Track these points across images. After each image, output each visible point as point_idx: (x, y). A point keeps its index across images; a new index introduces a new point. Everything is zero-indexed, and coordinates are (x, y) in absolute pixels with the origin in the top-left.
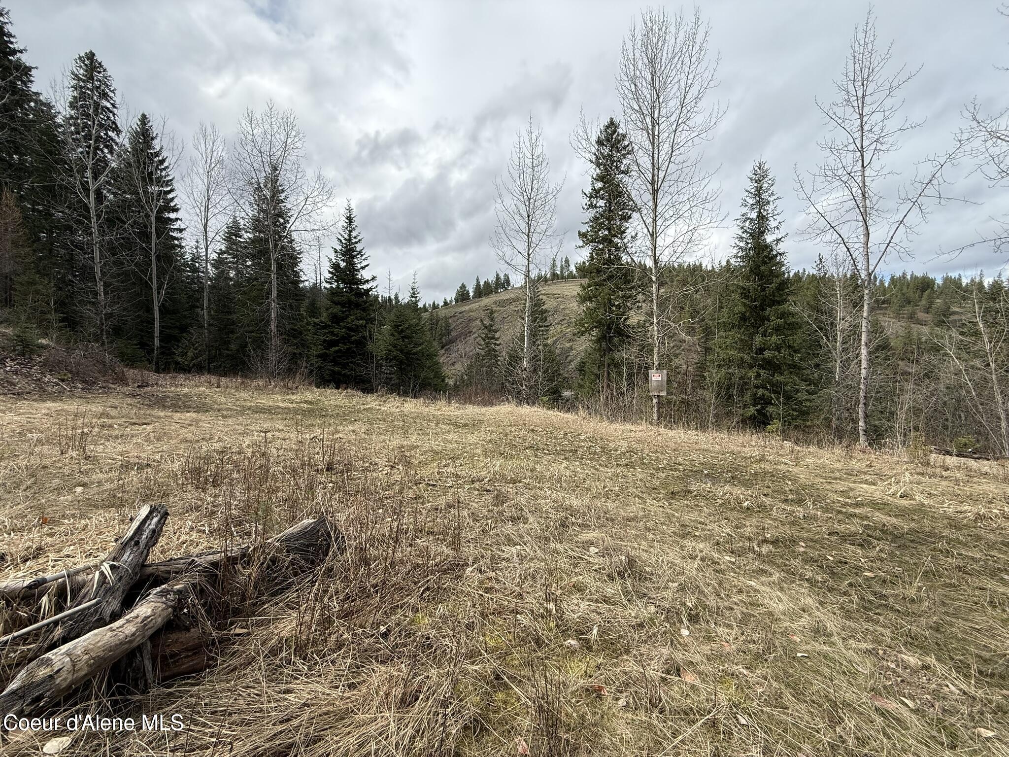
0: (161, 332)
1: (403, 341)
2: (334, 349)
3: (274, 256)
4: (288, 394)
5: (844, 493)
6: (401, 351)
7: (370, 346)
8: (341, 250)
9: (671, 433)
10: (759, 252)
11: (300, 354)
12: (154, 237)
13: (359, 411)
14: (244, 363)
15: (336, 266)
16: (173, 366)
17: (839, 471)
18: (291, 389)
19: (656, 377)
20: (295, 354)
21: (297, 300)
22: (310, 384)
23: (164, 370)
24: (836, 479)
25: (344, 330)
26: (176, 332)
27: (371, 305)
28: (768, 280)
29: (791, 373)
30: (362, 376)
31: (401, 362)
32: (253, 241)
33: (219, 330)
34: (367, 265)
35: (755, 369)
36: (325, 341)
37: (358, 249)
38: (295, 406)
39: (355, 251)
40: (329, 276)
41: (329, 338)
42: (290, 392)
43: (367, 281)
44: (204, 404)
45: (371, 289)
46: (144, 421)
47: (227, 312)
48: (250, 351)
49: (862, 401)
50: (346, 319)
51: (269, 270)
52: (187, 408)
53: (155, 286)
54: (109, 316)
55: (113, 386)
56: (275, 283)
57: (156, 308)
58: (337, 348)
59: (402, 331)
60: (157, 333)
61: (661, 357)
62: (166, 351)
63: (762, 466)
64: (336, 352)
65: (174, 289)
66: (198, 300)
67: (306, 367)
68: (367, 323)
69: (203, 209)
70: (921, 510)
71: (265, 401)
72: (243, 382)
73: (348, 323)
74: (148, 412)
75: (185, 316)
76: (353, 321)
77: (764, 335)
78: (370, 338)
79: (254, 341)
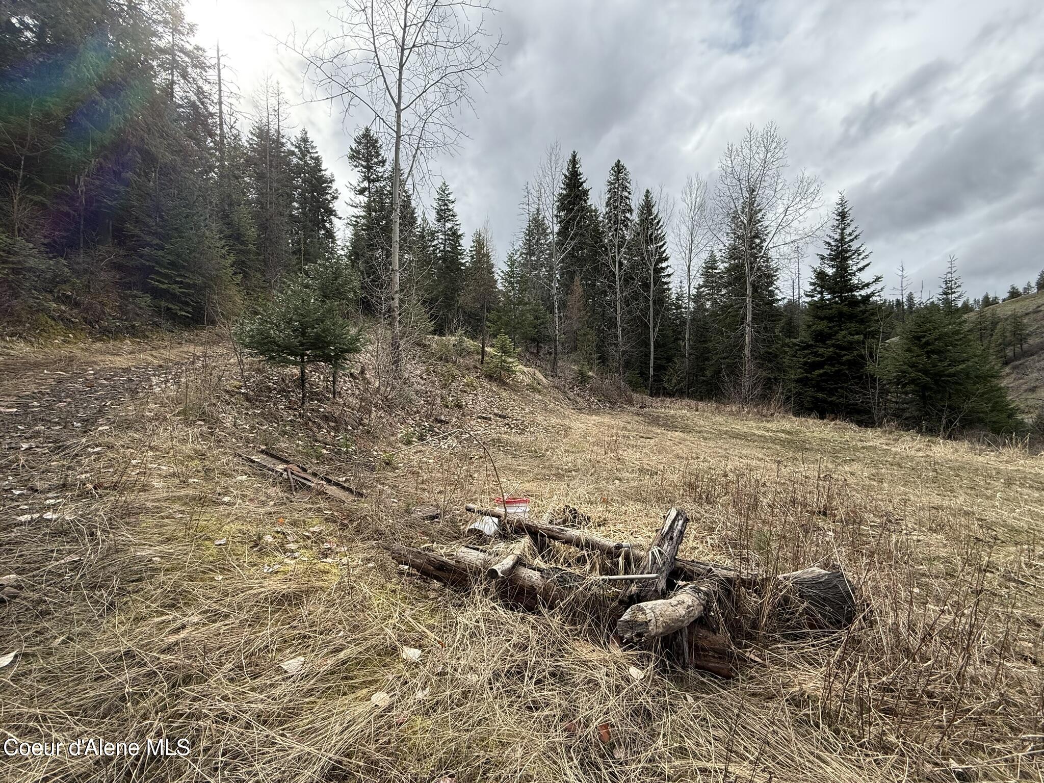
0: (654, 362)
1: (929, 357)
2: (817, 372)
3: (750, 279)
4: (763, 421)
6: (925, 372)
7: (871, 367)
8: (830, 255)
11: (775, 379)
12: (652, 285)
13: (856, 449)
14: (718, 388)
15: (821, 275)
16: (661, 391)
18: (765, 416)
20: (769, 379)
21: (773, 321)
22: (786, 412)
23: (655, 394)
25: (831, 349)
26: (663, 362)
27: (872, 314)
30: (857, 404)
31: (925, 387)
32: (728, 270)
33: (696, 358)
34: (868, 265)
36: (805, 363)
37: (854, 248)
38: (771, 434)
39: (849, 251)
40: (809, 288)
41: (811, 359)
42: (764, 419)
43: (867, 285)
44: (687, 425)
45: (873, 294)
46: (648, 436)
47: (703, 341)
48: (724, 376)
50: (835, 335)
51: (744, 295)
52: (674, 428)
53: (651, 326)
54: (624, 353)
55: (625, 406)
56: (750, 307)
57: (652, 344)
58: (822, 371)
59: (927, 343)
60: (652, 365)
62: (658, 379)
64: (820, 375)
65: (664, 326)
66: (680, 333)
67: (783, 393)
68: (865, 337)
69: (687, 252)
71: (739, 426)
72: (717, 408)
73: (838, 340)
74: (650, 428)
75: (671, 349)
76: (844, 337)
78: (871, 356)
79: (728, 366)
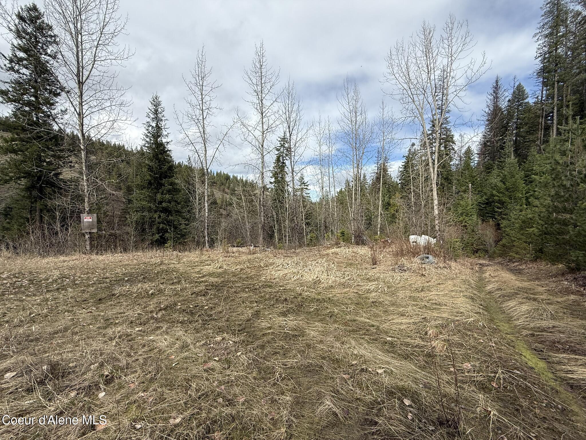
5: (198, 272)
9: (101, 258)
10: (158, 146)
17: (197, 262)
19: (87, 219)
24: (196, 266)
28: (163, 164)
29: (176, 215)
35: (158, 213)
49: (206, 228)
61: (91, 204)
63: (161, 267)
70: (225, 272)
77: (162, 194)
